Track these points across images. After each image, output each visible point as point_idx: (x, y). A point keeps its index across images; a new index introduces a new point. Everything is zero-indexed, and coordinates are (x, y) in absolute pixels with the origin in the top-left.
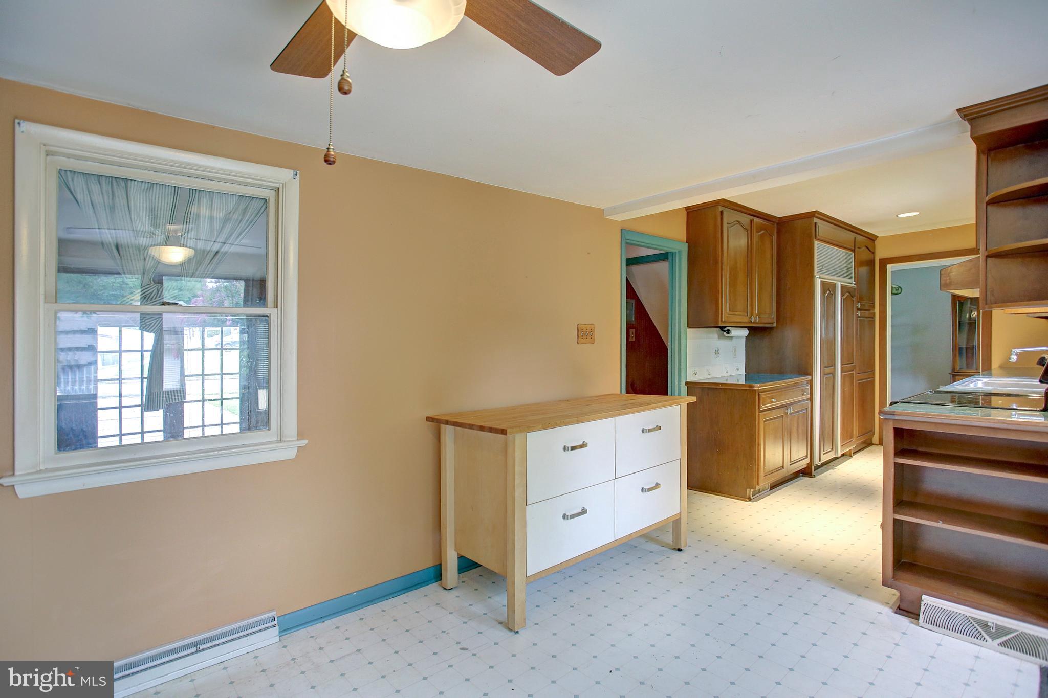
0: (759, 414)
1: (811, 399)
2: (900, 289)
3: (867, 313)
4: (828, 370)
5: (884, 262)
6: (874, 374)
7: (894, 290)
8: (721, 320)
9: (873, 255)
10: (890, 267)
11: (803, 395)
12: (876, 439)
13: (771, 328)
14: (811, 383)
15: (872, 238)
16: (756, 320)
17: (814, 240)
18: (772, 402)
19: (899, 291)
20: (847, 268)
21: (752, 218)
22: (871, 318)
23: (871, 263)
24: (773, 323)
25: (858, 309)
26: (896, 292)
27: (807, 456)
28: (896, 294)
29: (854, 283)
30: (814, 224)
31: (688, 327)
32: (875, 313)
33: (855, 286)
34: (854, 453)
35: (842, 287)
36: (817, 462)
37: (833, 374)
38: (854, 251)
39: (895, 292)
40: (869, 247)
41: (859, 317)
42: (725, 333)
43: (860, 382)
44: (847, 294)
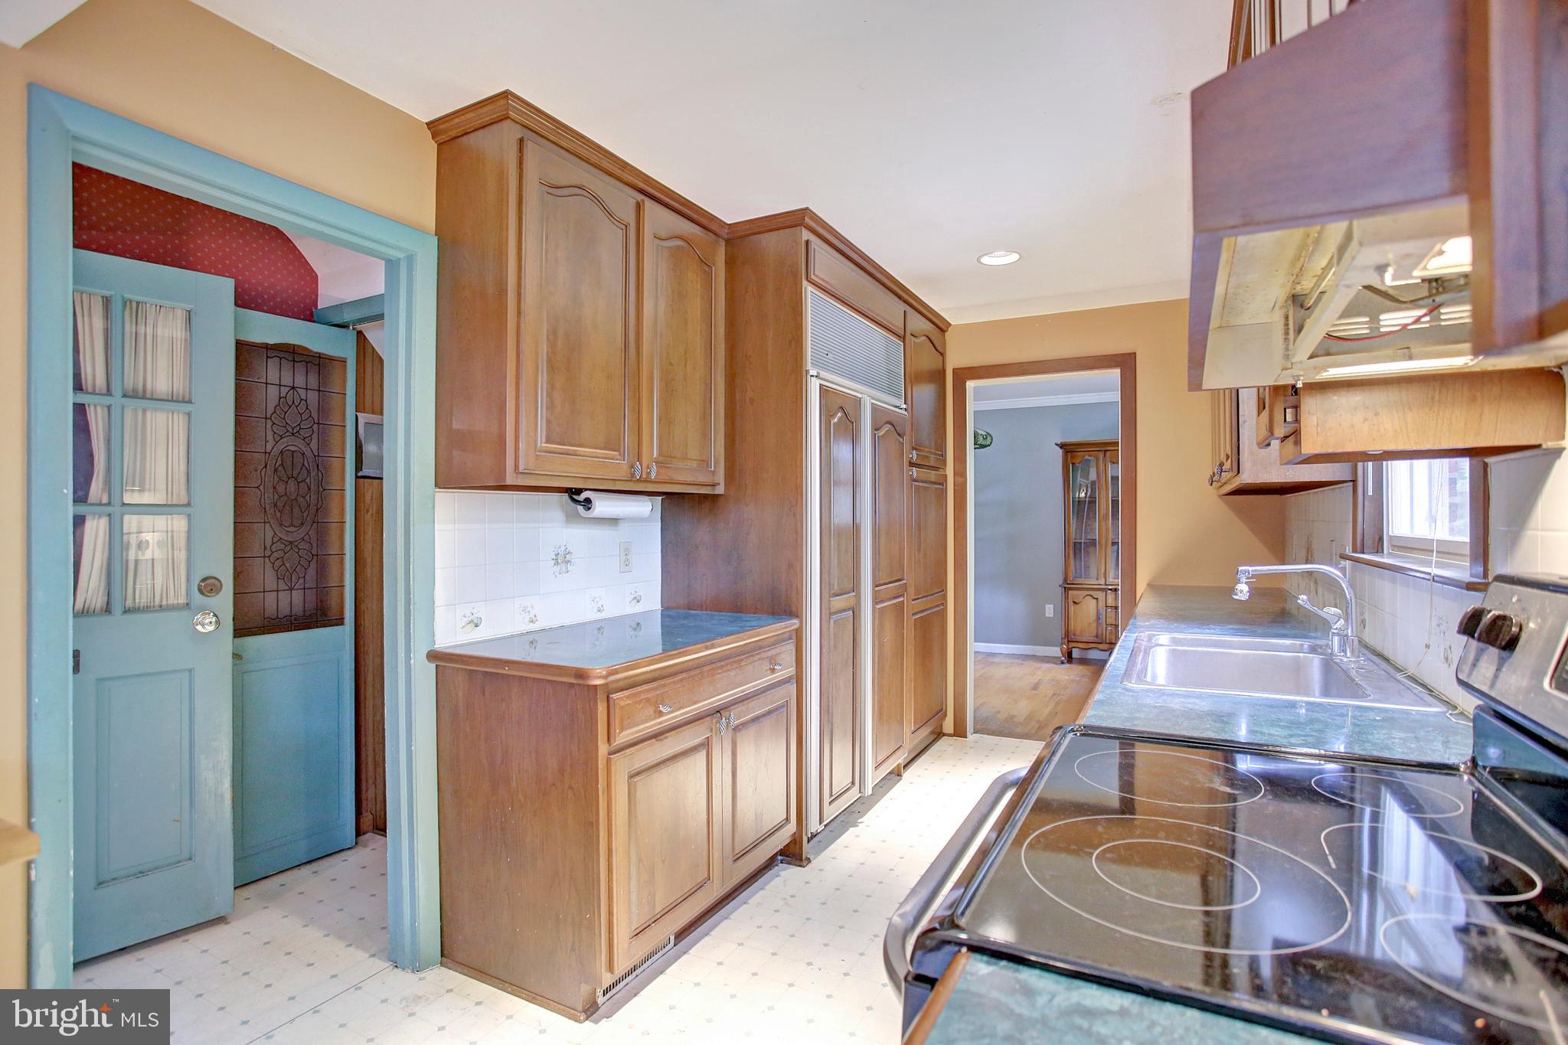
0: (609, 761)
1: (799, 679)
2: (989, 438)
3: (932, 475)
4: (838, 603)
5: (963, 375)
6: (945, 597)
7: (981, 438)
8: (516, 467)
9: (941, 358)
10: (970, 385)
11: (773, 671)
12: (948, 726)
13: (714, 498)
14: (798, 638)
15: (941, 326)
16: (649, 473)
17: (805, 283)
18: (661, 714)
19: (988, 443)
20: (890, 371)
21: (640, 197)
22: (940, 484)
23: (938, 377)
24: (714, 485)
25: (912, 464)
26: (984, 443)
27: (787, 819)
28: (983, 446)
29: (904, 406)
30: (803, 244)
31: (437, 485)
32: (946, 475)
33: (906, 413)
34: (904, 767)
35: (875, 409)
36: (814, 825)
37: (855, 611)
38: (903, 338)
39: (981, 441)
40: (933, 339)
41: (915, 481)
42: (580, 508)
43: (917, 617)
44: (888, 427)
